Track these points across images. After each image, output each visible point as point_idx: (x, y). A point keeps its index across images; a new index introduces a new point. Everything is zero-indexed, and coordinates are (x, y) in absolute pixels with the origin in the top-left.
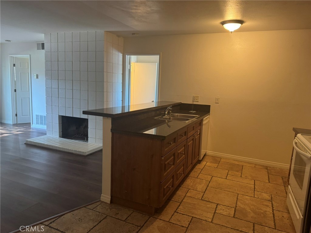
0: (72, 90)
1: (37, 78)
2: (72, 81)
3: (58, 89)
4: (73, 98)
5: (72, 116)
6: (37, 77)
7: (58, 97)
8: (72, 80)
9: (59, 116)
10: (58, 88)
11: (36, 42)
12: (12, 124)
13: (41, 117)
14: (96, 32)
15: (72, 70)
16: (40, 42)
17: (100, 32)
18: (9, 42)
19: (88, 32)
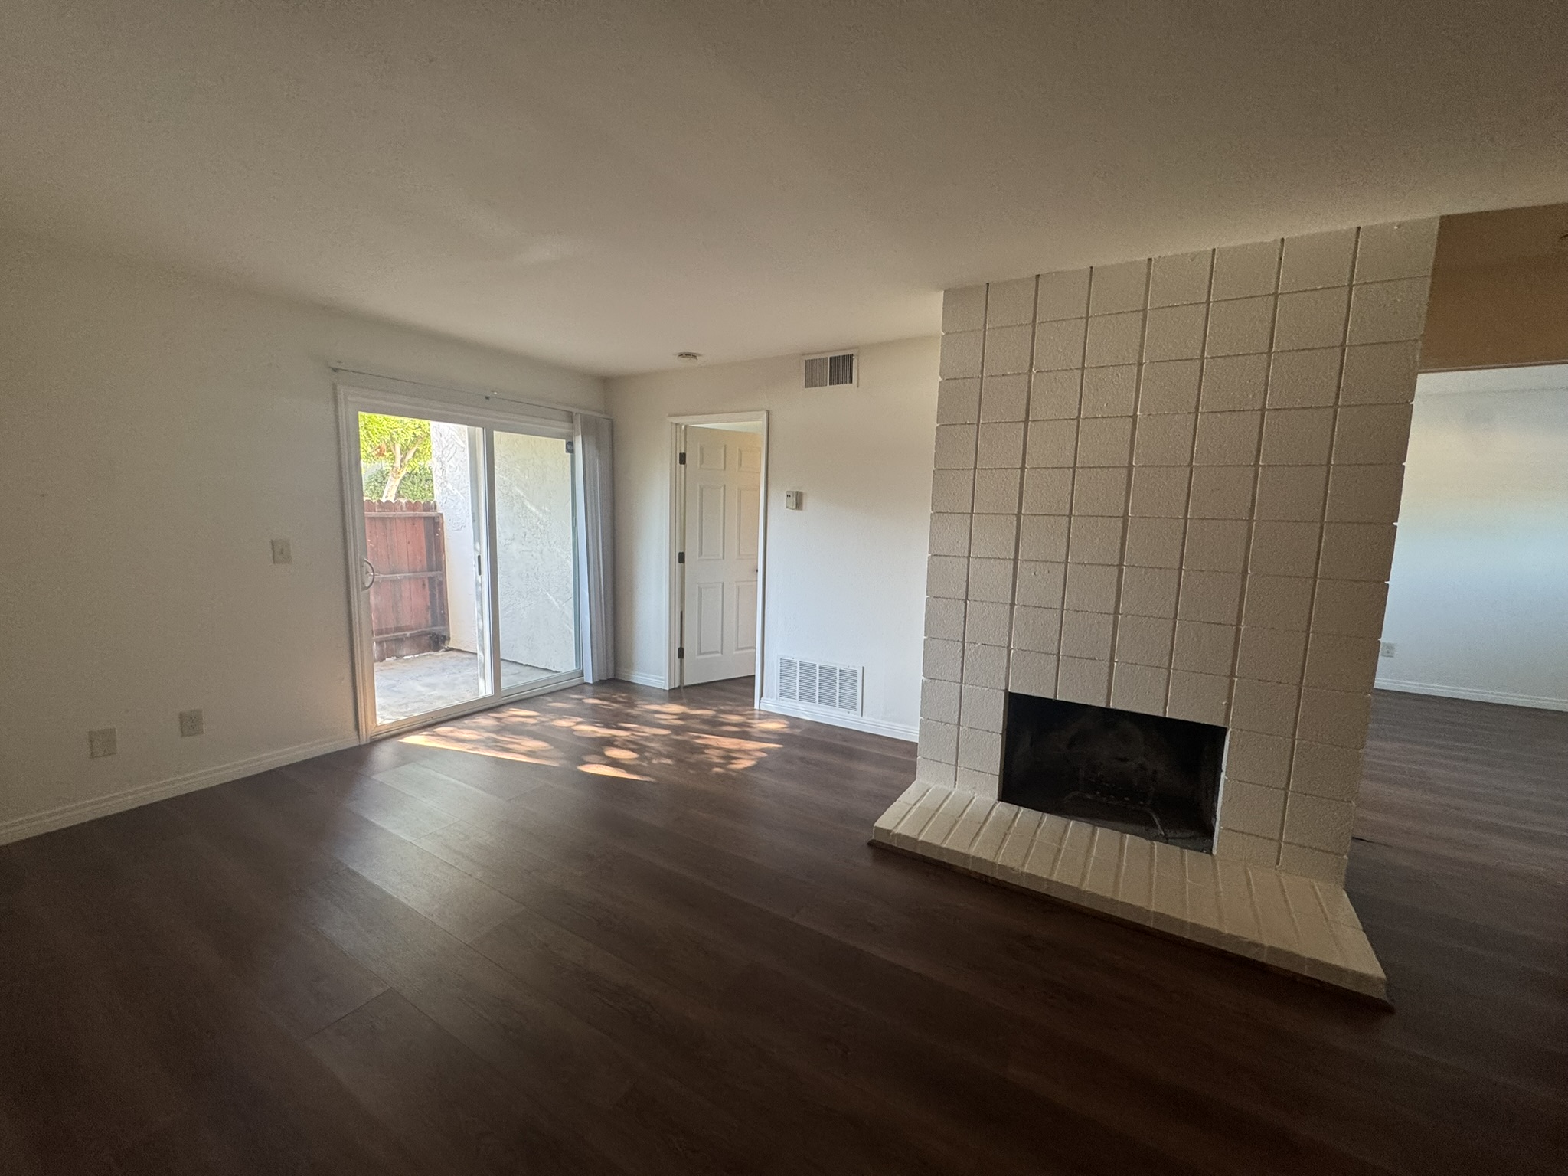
0: (1116, 570)
1: (795, 509)
2: (1118, 522)
3: (1011, 563)
4: (1116, 613)
5: (1103, 705)
6: (799, 505)
7: (1013, 605)
8: (1125, 516)
9: (1010, 696)
10: (1012, 556)
11: (804, 355)
12: (667, 689)
13: (807, 669)
14: (1361, 230)
15: (1130, 465)
16: (823, 352)
17: (1399, 226)
18: (693, 360)
19: (1283, 240)
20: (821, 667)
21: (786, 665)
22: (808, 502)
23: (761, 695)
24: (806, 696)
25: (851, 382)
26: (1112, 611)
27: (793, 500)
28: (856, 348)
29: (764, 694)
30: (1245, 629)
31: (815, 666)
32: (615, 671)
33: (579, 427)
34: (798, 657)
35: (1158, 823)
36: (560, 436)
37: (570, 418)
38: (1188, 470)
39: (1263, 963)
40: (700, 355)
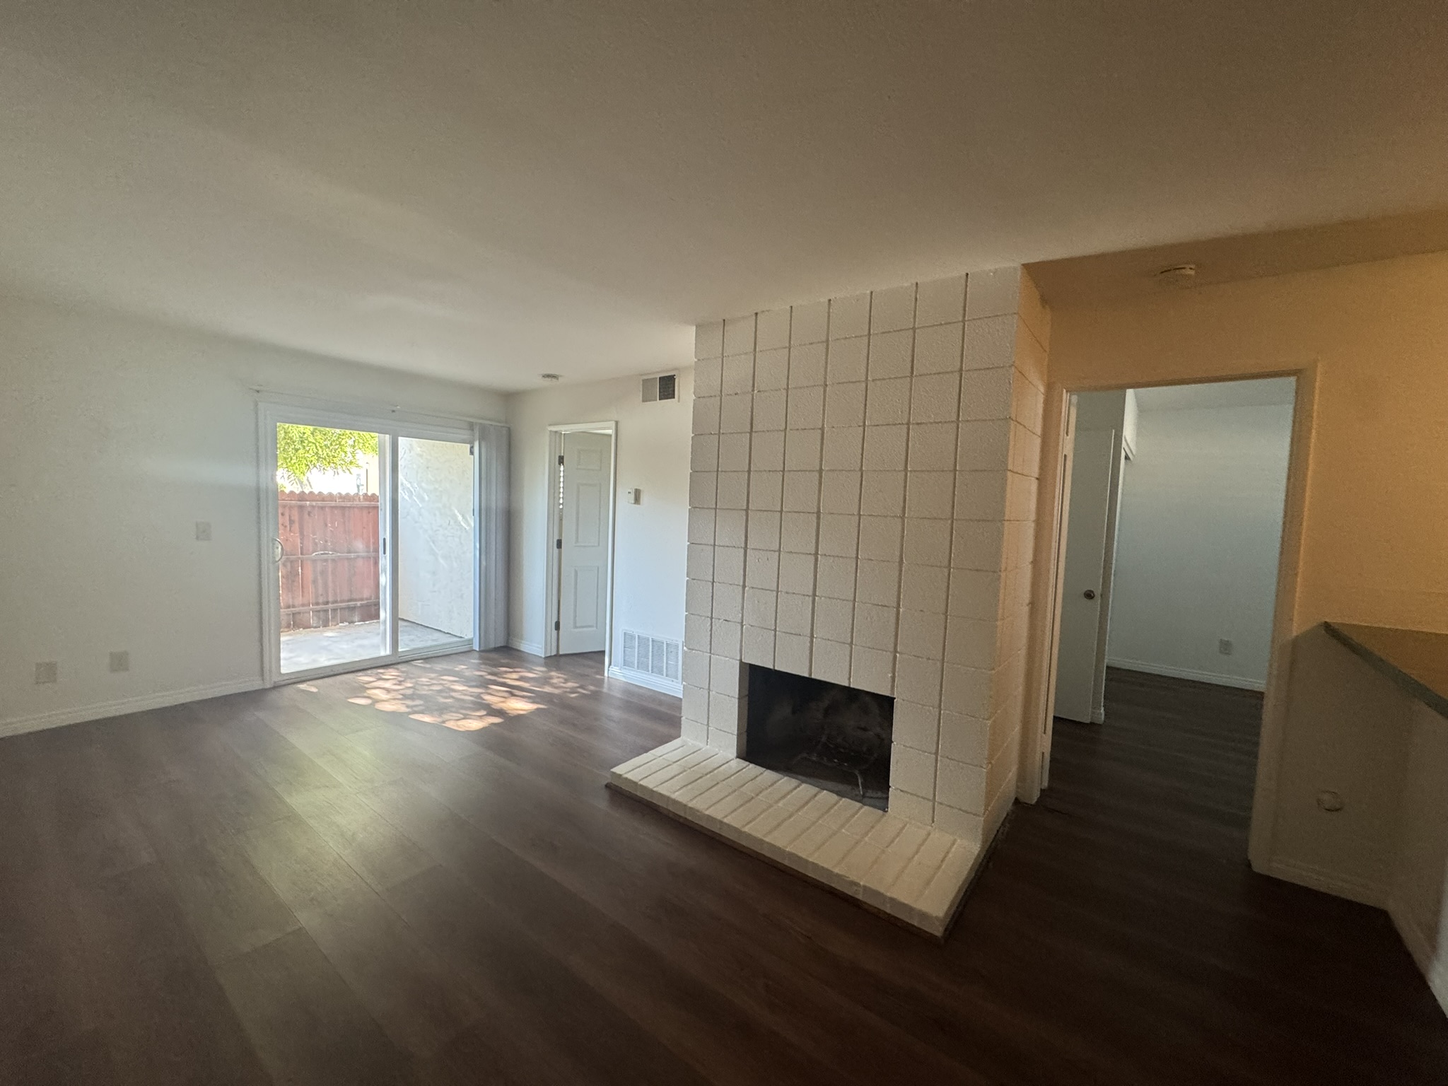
0: (813, 558)
1: (635, 503)
2: (814, 518)
3: (742, 551)
4: (814, 595)
5: (806, 675)
6: (637, 500)
7: (744, 586)
8: (818, 512)
9: (743, 665)
10: (743, 545)
11: (642, 375)
12: (543, 656)
13: (643, 641)
14: (969, 276)
15: (821, 469)
16: (654, 373)
17: (994, 273)
18: (554, 380)
19: (917, 284)
20: (653, 641)
21: (628, 637)
22: (644, 498)
23: (610, 664)
24: (642, 666)
25: (674, 398)
26: (811, 593)
27: (632, 496)
28: (676, 369)
29: (612, 663)
30: (903, 611)
31: (648, 640)
32: (508, 641)
33: (477, 435)
34: (637, 631)
35: (860, 784)
36: (464, 442)
37: (471, 427)
38: (860, 473)
39: (858, 900)
40: (561, 376)
